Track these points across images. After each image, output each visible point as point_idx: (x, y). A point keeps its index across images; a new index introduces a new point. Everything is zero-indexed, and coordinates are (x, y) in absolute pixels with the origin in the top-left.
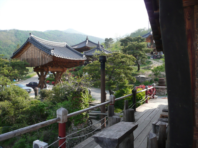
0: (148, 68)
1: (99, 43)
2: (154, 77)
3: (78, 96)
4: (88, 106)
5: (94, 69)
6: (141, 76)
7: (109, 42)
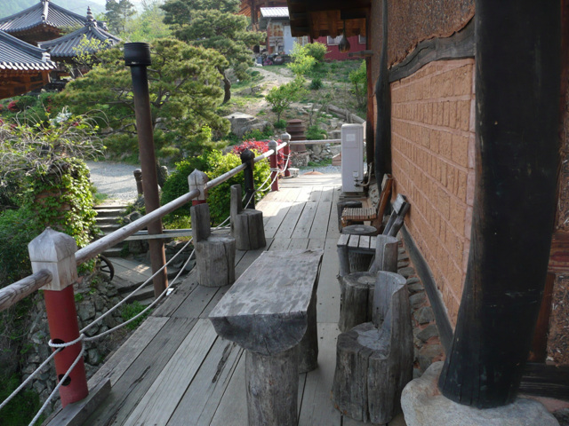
0: (254, 93)
1: (89, 13)
2: (273, 116)
3: (54, 190)
4: (94, 219)
5: (99, 97)
6: (238, 116)
7: (121, 13)
